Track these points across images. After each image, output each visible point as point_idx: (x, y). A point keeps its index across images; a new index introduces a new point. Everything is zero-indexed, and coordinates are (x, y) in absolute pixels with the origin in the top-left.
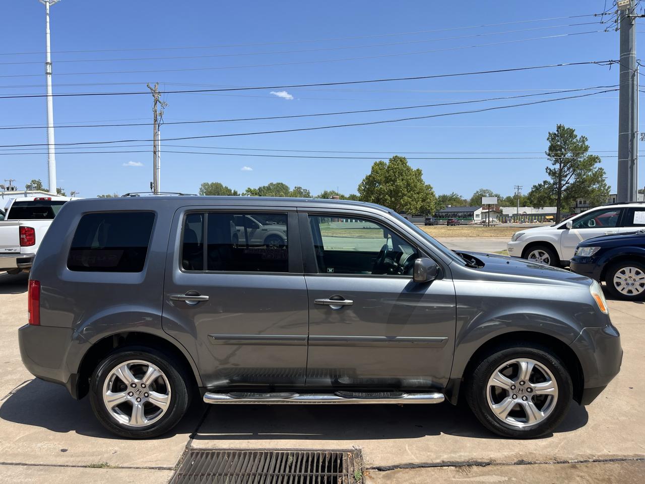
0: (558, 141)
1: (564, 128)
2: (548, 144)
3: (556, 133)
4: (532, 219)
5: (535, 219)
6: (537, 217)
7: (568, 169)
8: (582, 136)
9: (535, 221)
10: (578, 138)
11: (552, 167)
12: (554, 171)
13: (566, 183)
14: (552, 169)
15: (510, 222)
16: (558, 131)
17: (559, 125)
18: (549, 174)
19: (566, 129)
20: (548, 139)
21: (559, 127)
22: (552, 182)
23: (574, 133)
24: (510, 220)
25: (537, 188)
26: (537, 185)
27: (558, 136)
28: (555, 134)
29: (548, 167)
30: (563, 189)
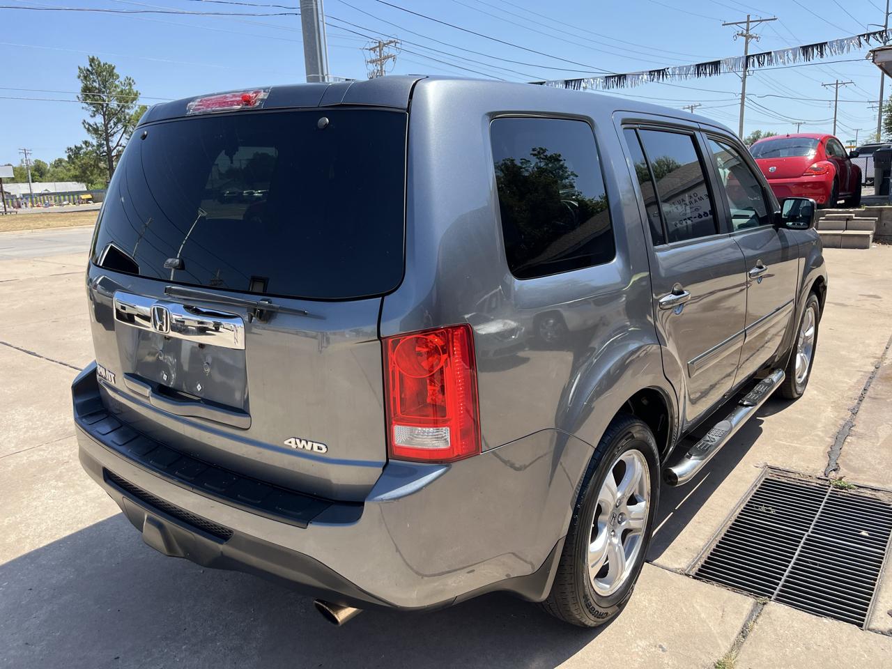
0: (94, 81)
1: (100, 63)
2: (80, 85)
3: (90, 68)
4: (60, 200)
5: (65, 200)
6: (67, 197)
7: (115, 124)
8: (127, 77)
9: (65, 203)
10: (122, 79)
11: (91, 121)
12: (95, 127)
13: (117, 145)
14: (91, 124)
15: (26, 207)
16: (91, 65)
17: (91, 57)
18: (88, 130)
19: (102, 64)
20: (79, 77)
21: (92, 60)
22: (95, 142)
23: (115, 71)
24: (25, 203)
25: (75, 153)
26: (73, 147)
27: (92, 74)
28: (88, 70)
29: (85, 121)
30: (113, 154)
